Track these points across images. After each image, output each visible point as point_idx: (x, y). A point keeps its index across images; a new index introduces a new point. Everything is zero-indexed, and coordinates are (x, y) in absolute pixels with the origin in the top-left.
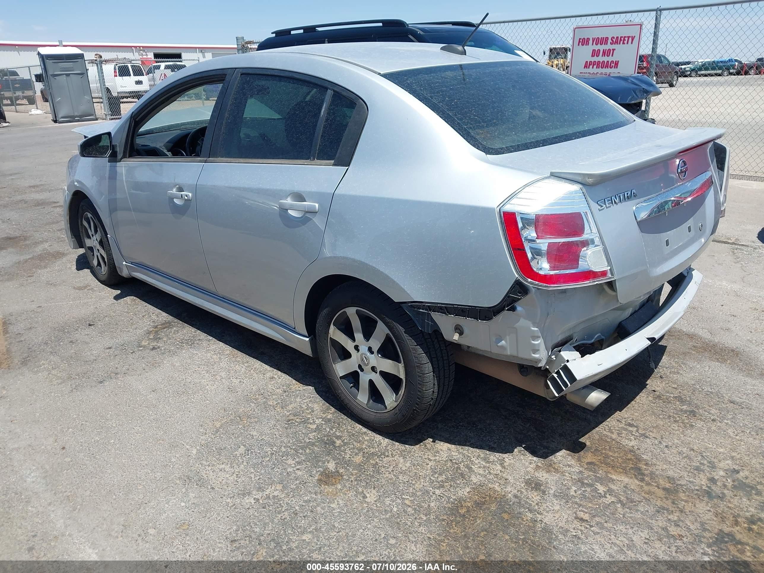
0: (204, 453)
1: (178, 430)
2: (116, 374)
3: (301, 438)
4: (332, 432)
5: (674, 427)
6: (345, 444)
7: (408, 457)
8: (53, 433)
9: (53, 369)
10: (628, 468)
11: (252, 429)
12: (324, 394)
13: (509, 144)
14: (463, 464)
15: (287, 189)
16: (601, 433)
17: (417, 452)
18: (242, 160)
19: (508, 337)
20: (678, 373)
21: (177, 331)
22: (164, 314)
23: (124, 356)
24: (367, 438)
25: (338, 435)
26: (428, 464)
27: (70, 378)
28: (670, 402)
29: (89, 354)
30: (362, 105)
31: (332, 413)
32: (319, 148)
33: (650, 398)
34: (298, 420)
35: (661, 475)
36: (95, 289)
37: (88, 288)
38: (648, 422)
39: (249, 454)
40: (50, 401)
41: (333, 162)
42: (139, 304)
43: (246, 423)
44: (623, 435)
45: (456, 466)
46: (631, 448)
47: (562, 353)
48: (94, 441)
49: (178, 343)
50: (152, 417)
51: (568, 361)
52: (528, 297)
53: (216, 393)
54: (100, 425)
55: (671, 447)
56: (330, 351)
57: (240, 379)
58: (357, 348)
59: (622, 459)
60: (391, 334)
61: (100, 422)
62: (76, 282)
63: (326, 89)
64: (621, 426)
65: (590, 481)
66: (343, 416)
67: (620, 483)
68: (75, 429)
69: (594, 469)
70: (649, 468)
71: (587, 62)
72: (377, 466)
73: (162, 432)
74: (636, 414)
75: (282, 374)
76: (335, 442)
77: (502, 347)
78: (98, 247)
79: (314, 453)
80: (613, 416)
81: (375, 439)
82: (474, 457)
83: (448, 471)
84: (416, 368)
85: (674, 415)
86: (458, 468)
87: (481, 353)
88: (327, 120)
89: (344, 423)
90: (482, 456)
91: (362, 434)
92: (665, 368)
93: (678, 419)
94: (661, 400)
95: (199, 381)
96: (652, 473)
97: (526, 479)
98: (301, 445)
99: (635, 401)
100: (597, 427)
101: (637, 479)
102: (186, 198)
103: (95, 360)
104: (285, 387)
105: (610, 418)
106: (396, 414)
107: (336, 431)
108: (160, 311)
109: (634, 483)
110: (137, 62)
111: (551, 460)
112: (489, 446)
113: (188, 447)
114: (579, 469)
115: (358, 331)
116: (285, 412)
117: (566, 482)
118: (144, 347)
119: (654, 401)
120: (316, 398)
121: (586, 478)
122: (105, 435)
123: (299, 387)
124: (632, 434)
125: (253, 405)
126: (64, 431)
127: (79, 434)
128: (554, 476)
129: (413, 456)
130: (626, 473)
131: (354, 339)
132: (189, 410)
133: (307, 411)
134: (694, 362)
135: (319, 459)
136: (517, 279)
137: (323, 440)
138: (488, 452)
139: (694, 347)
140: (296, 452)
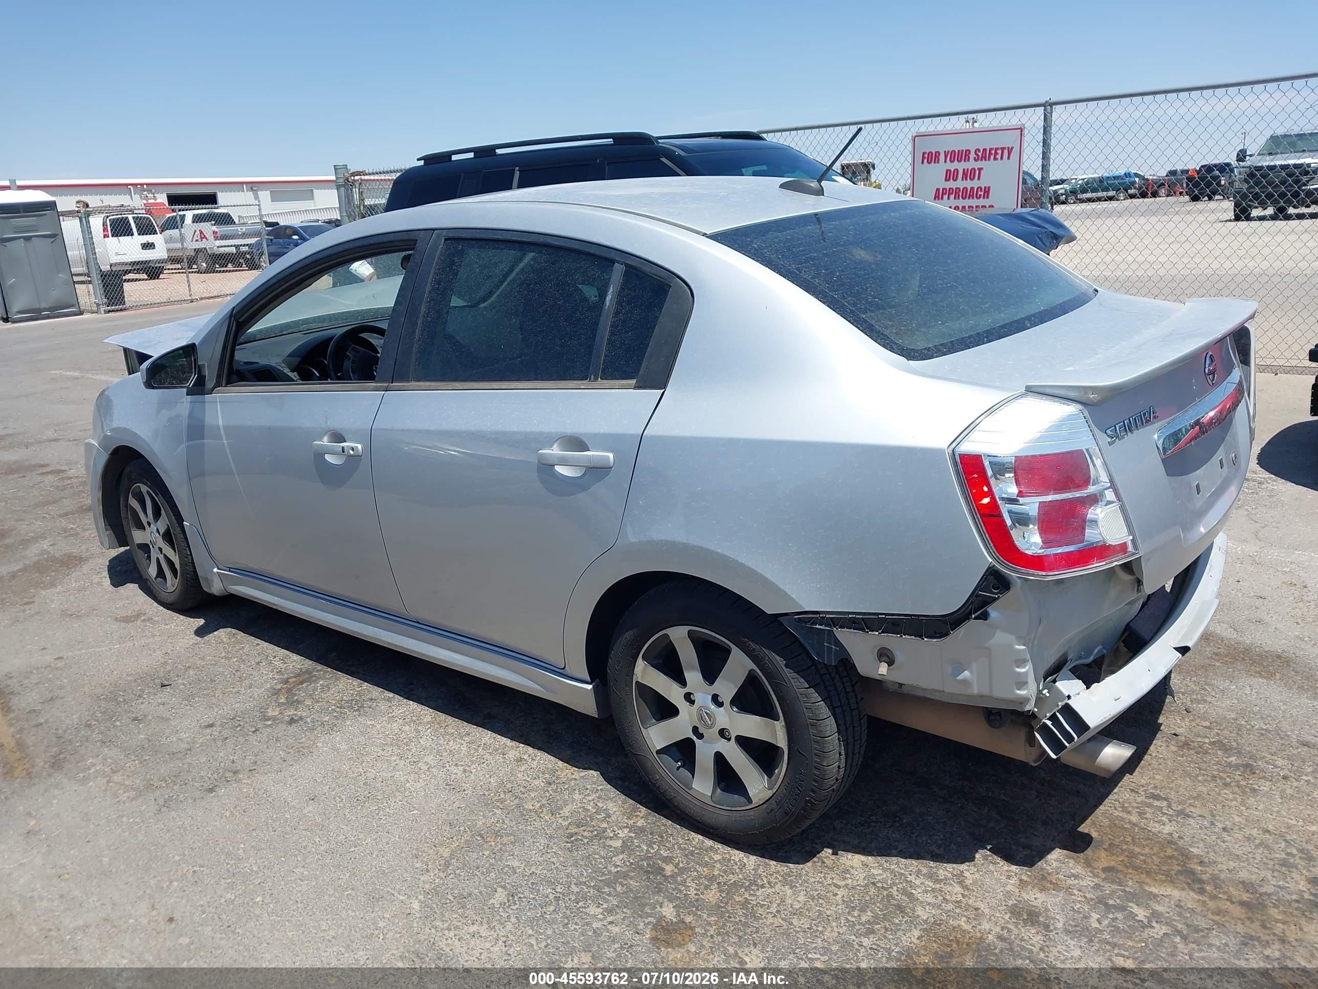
0: (435, 906)
1: (376, 868)
2: (235, 773)
3: (600, 866)
4: (652, 851)
5: (1226, 794)
6: (682, 871)
7: (798, 885)
8: (145, 892)
9: (113, 772)
10: (1173, 873)
11: (509, 855)
12: (620, 782)
13: (938, 342)
14: (895, 888)
15: (553, 431)
16: (1111, 814)
17: (811, 874)
18: (458, 385)
19: (974, 665)
20: (1205, 701)
21: (326, 686)
22: (295, 657)
23: (241, 739)
24: (717, 857)
25: (665, 855)
26: (837, 894)
27: (149, 786)
28: (1206, 753)
29: (175, 739)
30: (682, 287)
31: (643, 816)
32: (604, 360)
33: (1174, 748)
34: (585, 834)
35: (1231, 880)
36: (157, 619)
37: (142, 618)
38: (1182, 790)
39: (517, 902)
40: (124, 832)
41: (633, 382)
42: (245, 641)
43: (496, 845)
44: (1148, 816)
45: (885, 893)
46: (1169, 838)
47: (1058, 684)
48: (226, 901)
49: (333, 707)
50: (322, 848)
51: (1069, 697)
52: (1009, 595)
53: (426, 795)
54: (229, 871)
55: (1232, 829)
56: (637, 706)
57: (462, 765)
58: (688, 698)
59: (1159, 857)
60: (758, 671)
61: (228, 864)
62: (116, 608)
63: (612, 262)
64: (1139, 800)
65: (1118, 901)
66: (664, 820)
67: (1167, 900)
68: (184, 882)
69: (1119, 878)
70: (1207, 869)
71: (938, 190)
72: (749, 906)
73: (348, 875)
74: (1158, 777)
75: (536, 751)
76: (664, 869)
77: (965, 682)
78: (161, 543)
79: (631, 890)
80: (1121, 783)
81: (733, 858)
82: (910, 875)
83: (874, 903)
84: (810, 726)
85: (1221, 774)
86: (890, 896)
87: (920, 694)
88: (617, 313)
89: (670, 833)
90: (925, 871)
91: (706, 851)
92: (1181, 695)
93: (1228, 780)
94: (1192, 749)
95: (390, 774)
96: (1215, 878)
97: (1010, 904)
98: (604, 878)
99: (1150, 755)
100: (1100, 804)
101: (1193, 890)
102: (351, 452)
103: (190, 750)
104: (547, 776)
105: (1117, 788)
106: (772, 810)
107: (659, 849)
108: (287, 652)
109: (1190, 898)
110: (140, 212)
111: (1042, 869)
112: (932, 852)
113: (402, 898)
114: (1093, 881)
115: (692, 668)
116: (560, 821)
117: (1078, 906)
118: (274, 718)
119: (1181, 753)
120: (608, 790)
121: (1111, 896)
122: (243, 888)
123: (572, 774)
124: (1162, 813)
125: (499, 812)
126: (163, 888)
127: (193, 891)
128: (1055, 896)
129: (806, 882)
130: (1172, 882)
131: (683, 682)
132: (386, 830)
133: (598, 817)
134: (1224, 681)
135: (644, 901)
136: (992, 565)
137: (641, 867)
138: (932, 864)
139: (1216, 654)
140: (598, 891)
